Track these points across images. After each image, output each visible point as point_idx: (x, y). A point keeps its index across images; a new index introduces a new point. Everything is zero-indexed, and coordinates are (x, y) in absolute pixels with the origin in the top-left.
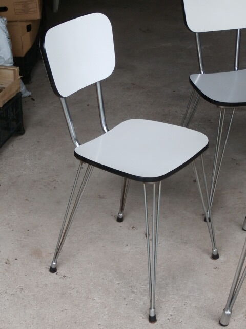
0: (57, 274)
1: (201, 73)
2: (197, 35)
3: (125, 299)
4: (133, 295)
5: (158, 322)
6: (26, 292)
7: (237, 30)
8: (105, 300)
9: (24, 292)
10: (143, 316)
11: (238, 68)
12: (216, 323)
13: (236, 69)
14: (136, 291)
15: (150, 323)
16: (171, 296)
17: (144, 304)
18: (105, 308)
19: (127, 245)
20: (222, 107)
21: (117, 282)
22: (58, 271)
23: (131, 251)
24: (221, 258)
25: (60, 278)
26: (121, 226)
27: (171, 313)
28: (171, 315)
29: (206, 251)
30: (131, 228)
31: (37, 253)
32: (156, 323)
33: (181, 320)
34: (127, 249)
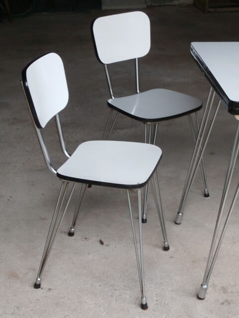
0: (42, 288)
1: (112, 98)
2: (106, 66)
3: (112, 296)
4: (117, 292)
5: (149, 308)
6: (23, 309)
7: (135, 59)
8: (96, 301)
9: (22, 310)
10: (135, 307)
11: (139, 91)
12: (195, 299)
13: (138, 92)
14: (117, 288)
15: (143, 311)
16: (148, 286)
17: (130, 297)
18: (100, 307)
19: (89, 254)
20: (149, 123)
21: (98, 285)
22: (42, 286)
23: (95, 257)
24: (171, 249)
25: (47, 291)
26: (75, 240)
27: (155, 299)
28: (157, 301)
29: (156, 246)
30: (84, 240)
31: (13, 275)
32: (148, 309)
33: (167, 302)
34: (91, 257)
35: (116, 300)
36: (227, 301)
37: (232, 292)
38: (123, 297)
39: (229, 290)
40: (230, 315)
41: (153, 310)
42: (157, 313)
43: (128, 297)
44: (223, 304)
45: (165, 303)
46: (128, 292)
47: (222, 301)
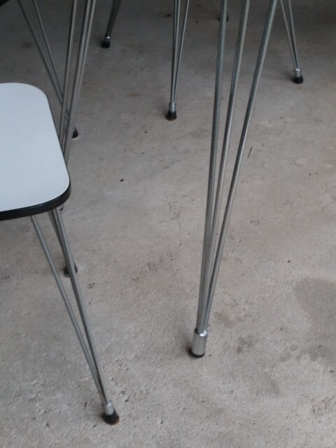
35: (47, 425)
36: (242, 341)
37: (239, 319)
38: (57, 411)
39: (232, 317)
40: (267, 370)
41: (130, 416)
42: (141, 421)
43: (65, 407)
44: (239, 350)
45: (142, 392)
46: (59, 395)
47: (236, 345)
